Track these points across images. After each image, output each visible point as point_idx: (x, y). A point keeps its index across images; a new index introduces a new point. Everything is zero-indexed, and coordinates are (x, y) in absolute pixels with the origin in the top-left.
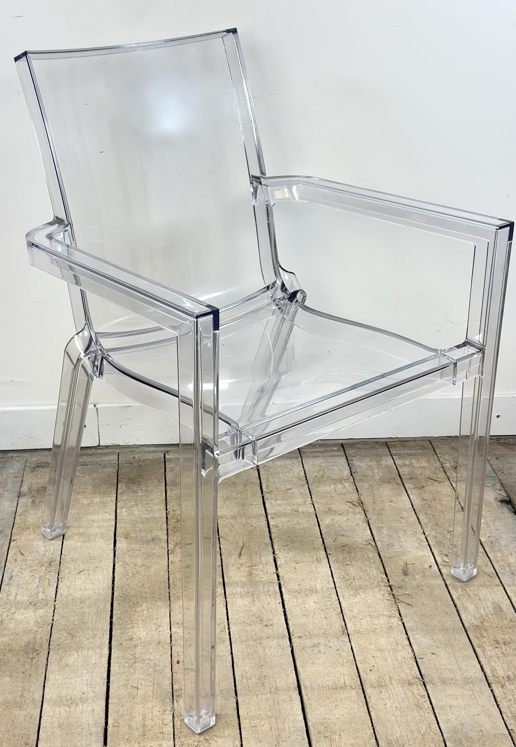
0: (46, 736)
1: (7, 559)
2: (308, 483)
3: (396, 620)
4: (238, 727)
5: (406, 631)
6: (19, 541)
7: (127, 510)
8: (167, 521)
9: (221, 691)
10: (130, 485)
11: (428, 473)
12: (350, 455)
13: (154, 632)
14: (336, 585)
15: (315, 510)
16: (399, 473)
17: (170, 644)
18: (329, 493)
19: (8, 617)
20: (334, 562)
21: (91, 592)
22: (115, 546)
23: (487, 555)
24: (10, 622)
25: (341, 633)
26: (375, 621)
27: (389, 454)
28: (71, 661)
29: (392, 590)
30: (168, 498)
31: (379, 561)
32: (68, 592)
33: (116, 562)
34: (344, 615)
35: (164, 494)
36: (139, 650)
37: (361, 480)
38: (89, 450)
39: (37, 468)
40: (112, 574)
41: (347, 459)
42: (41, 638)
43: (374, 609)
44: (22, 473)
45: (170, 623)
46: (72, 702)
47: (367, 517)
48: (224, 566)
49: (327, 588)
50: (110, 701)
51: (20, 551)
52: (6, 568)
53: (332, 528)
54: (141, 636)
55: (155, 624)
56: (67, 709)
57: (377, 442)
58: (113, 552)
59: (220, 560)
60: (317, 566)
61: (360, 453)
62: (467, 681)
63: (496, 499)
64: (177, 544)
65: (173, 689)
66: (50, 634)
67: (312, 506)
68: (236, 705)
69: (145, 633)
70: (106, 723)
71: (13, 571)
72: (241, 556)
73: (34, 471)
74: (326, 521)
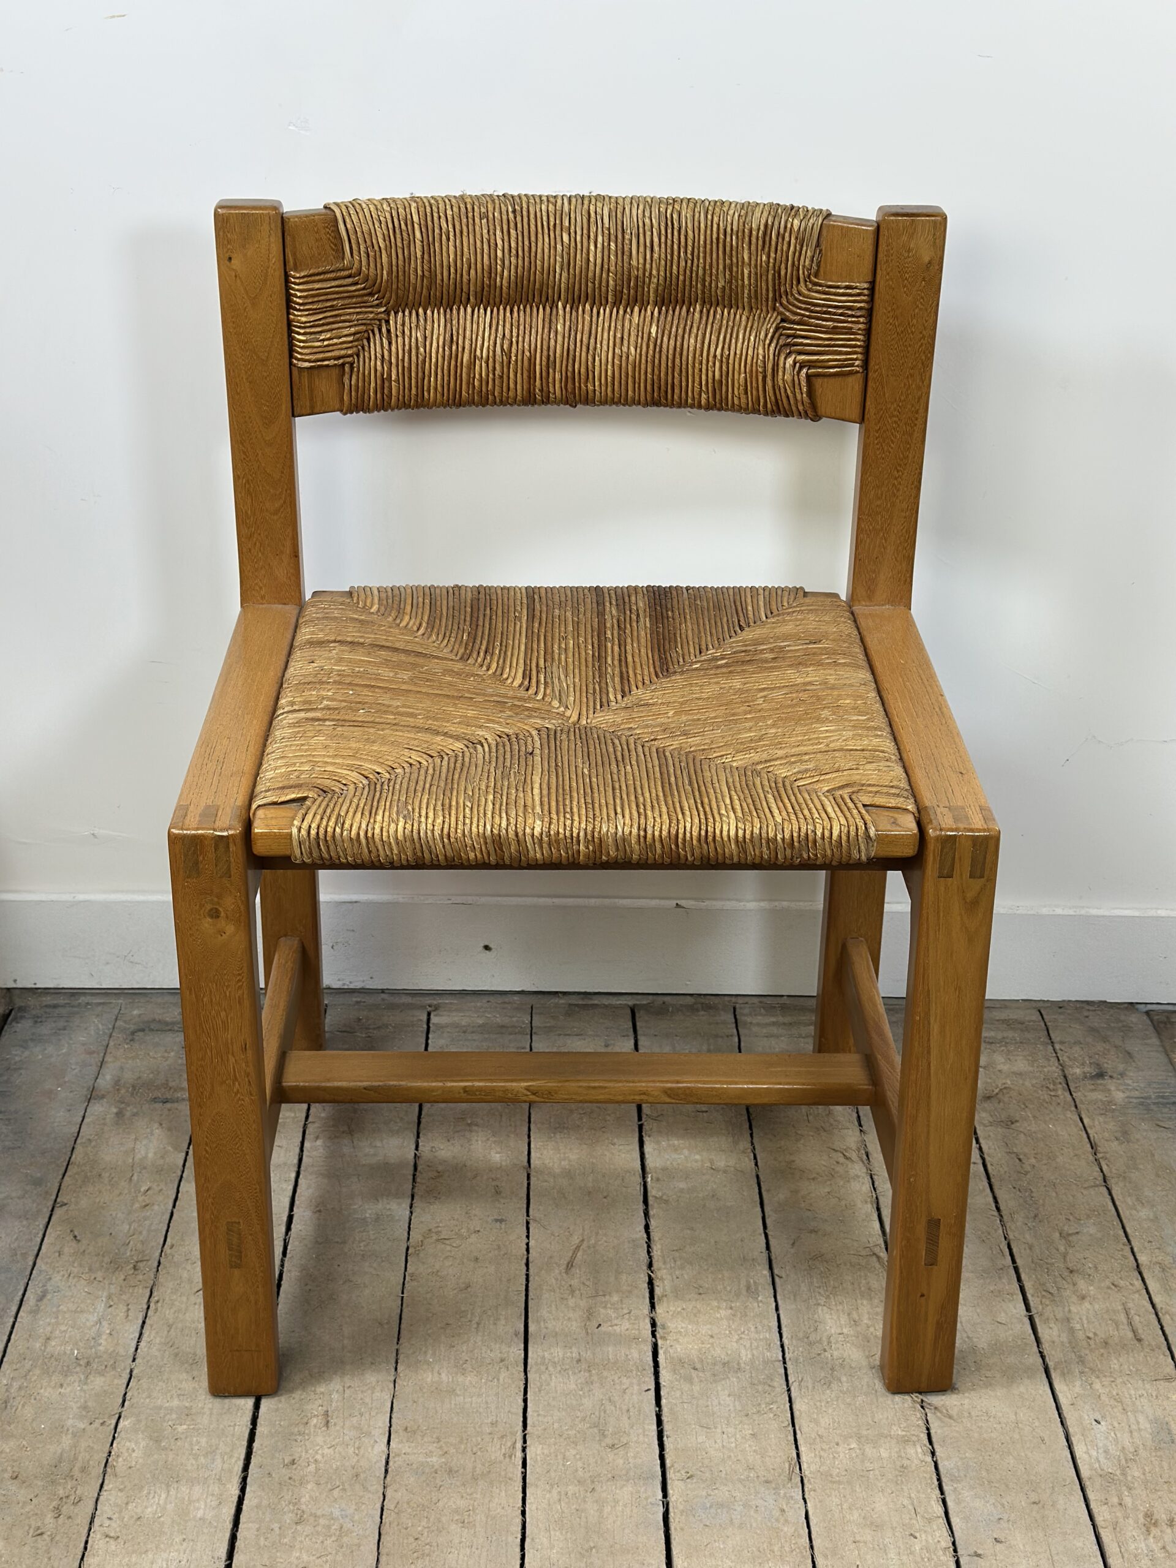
1: (40, 1248)
3: (919, 1450)
5: (939, 1480)
6: (73, 1207)
7: (329, 1143)
8: (414, 1175)
13: (351, 1449)
14: (787, 1355)
15: (756, 1164)
17: (382, 1481)
18: (794, 1126)
19: (22, 1393)
20: (786, 1296)
22: (288, 1229)
24: (24, 1405)
25: (786, 1476)
26: (869, 1450)
28: (149, 1510)
30: (423, 1121)
32: (167, 1337)
33: (285, 1269)
34: (798, 1432)
35: (417, 1110)
36: (307, 1492)
39: (140, 1034)
42: (90, 1449)
43: (869, 1420)
44: (105, 1043)
47: (875, 1189)
48: (531, 1294)
49: (764, 1360)
51: (72, 1231)
52: (34, 1272)
53: (790, 1210)
54: (319, 1457)
55: (354, 1429)
60: (748, 1303)
64: (430, 1232)
66: (111, 1438)
67: (752, 1156)
69: (329, 1448)
71: (50, 1280)
72: (573, 1270)
73: (131, 1041)
74: (777, 1194)
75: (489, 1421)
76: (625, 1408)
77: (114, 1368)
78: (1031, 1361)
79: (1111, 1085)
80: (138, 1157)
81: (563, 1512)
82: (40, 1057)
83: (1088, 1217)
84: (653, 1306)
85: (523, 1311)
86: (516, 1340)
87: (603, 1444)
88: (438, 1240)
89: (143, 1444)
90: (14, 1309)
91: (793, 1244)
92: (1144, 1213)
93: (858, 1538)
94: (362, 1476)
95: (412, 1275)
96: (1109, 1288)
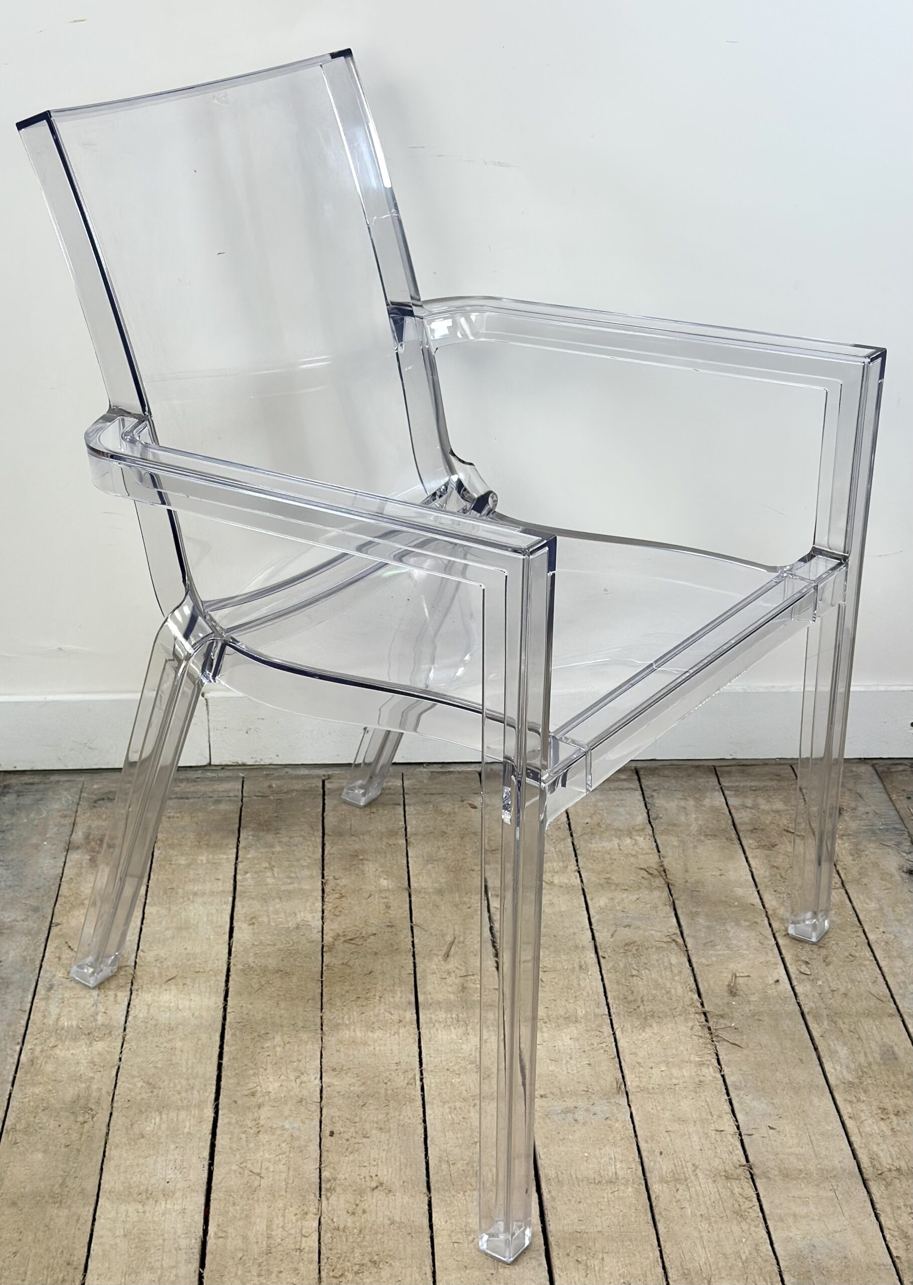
0: (103, 1251)
1: (43, 956)
2: (572, 835)
3: (711, 1070)
4: (430, 1243)
5: (727, 1089)
6: (65, 926)
7: (255, 876)
8: (323, 897)
9: (404, 1182)
10: (261, 834)
11: (784, 822)
12: (649, 788)
13: (293, 1084)
14: (612, 1011)
15: (582, 881)
16: (733, 821)
17: (319, 1104)
18: (609, 854)
19: (44, 1054)
20: (609, 971)
21: (187, 1014)
22: (231, 936)
23: (878, 964)
24: (46, 1062)
25: (615, 1091)
26: (675, 1071)
27: (718, 787)
28: (148, 1129)
29: (707, 1021)
30: (326, 858)
31: (689, 971)
32: (148, 1013)
33: (231, 964)
34: (622, 1061)
35: (321, 850)
36: (264, 1113)
37: (666, 832)
38: (193, 772)
39: (101, 802)
40: (223, 984)
41: (643, 794)
42: (100, 1089)
43: (674, 1051)
44: (74, 809)
45: (321, 1068)
46: (146, 1196)
47: (672, 895)
48: (418, 975)
49: (595, 1015)
50: (213, 1196)
51: (66, 943)
52: (42, 971)
53: (609, 912)
54: (270, 1089)
55: (295, 1070)
56: (140, 1207)
57: (697, 767)
58: (227, 946)
59: (412, 964)
60: (581, 977)
61: (666, 785)
62: (827, 1176)
63: (900, 868)
64: (338, 935)
65: (320, 1178)
66: (114, 1082)
67: (578, 874)
68: (427, 1207)
69: (277, 1085)
70: (205, 1232)
71: (54, 976)
72: (449, 959)
73: (95, 807)
74: (598, 902)
75: (394, 1062)
77: (111, 1036)
78: (791, 1008)
79: (847, 818)
81: (454, 1120)
82: (25, 820)
83: (832, 910)
85: (413, 988)
86: (409, 1006)
88: (345, 941)
90: (30, 996)
91: (613, 935)
92: (873, 905)
93: (669, 1129)
94: (304, 1101)
95: (327, 966)
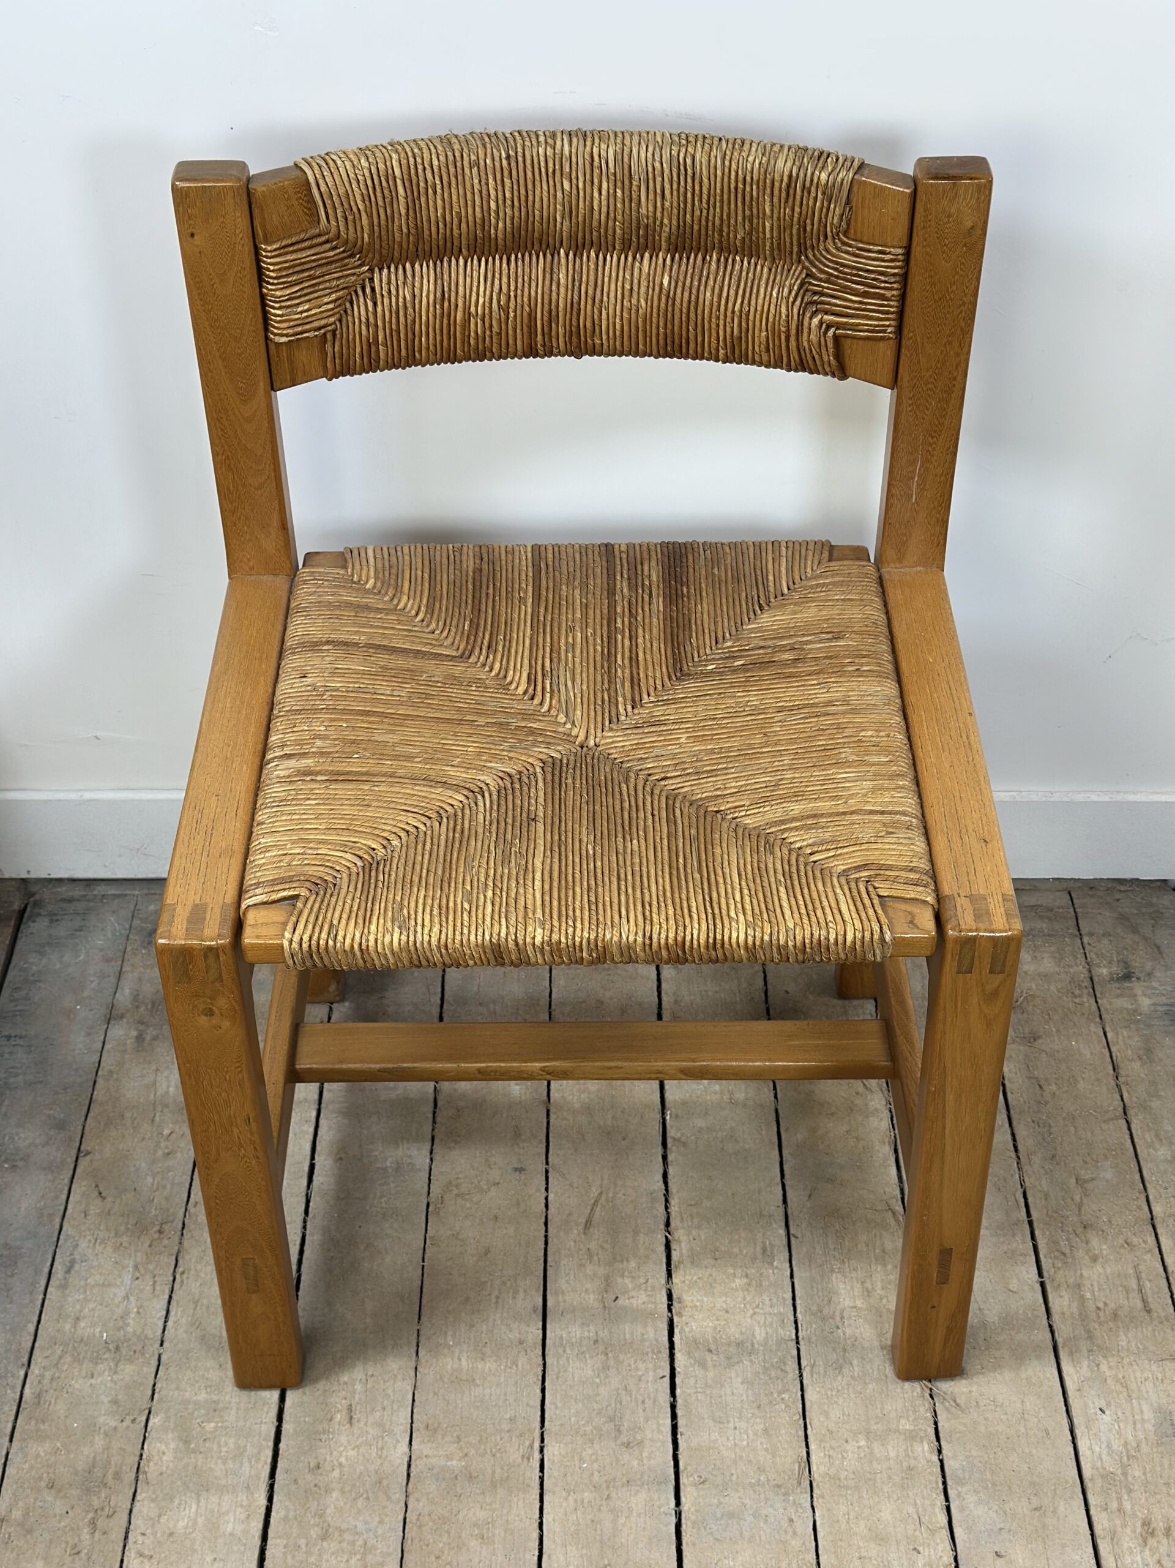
75: (508, 1416)
76: (640, 1398)
77: (143, 1354)
78: (1040, 1337)
79: (1138, 988)
80: (160, 1092)
81: (579, 1524)
82: (58, 966)
83: (1106, 1157)
84: (669, 1275)
86: (534, 1316)
87: (618, 1442)
88: (457, 1195)
89: (172, 1446)
90: (43, 1283)
91: (810, 1196)
92: (1163, 1152)
93: (864, 1554)
94: (385, 1483)
95: (432, 1238)
96: (1122, 1246)
